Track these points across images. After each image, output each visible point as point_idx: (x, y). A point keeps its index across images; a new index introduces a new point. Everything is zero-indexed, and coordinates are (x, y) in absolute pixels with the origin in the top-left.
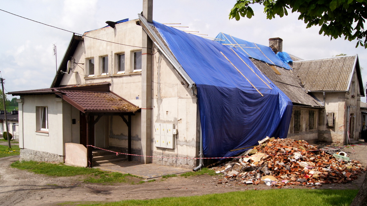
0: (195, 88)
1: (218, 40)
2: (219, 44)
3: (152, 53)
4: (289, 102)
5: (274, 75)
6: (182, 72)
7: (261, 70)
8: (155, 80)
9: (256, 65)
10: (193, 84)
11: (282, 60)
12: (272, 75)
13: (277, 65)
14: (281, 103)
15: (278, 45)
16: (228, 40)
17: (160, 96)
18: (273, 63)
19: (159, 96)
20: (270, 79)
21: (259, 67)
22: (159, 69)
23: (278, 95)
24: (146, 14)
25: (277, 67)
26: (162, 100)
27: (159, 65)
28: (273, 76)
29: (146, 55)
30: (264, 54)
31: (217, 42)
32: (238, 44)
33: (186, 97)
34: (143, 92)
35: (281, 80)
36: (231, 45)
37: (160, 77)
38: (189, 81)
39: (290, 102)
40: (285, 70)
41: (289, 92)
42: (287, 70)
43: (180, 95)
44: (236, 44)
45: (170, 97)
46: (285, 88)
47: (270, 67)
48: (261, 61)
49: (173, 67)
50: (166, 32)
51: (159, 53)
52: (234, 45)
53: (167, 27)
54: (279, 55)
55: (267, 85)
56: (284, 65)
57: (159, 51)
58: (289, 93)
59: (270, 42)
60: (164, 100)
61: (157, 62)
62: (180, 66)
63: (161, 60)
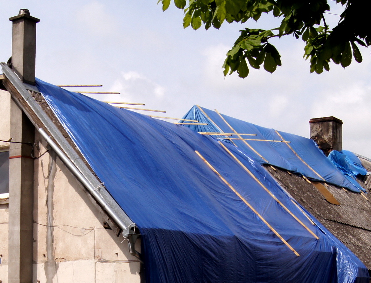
0: (136, 237)
1: (190, 122)
2: (192, 132)
3: (33, 155)
4: (361, 270)
5: (324, 206)
6: (106, 200)
7: (292, 193)
8: (41, 219)
9: (281, 181)
10: (132, 229)
11: (343, 169)
12: (318, 206)
13: (331, 181)
14: (342, 271)
15: (331, 133)
16: (213, 123)
17: (53, 257)
18: (320, 177)
19: (50, 257)
20: (314, 215)
21: (287, 187)
22: (50, 193)
23: (335, 252)
24: (19, 63)
25: (331, 187)
26: (56, 267)
27: (51, 183)
28: (322, 207)
29: (19, 160)
30: (300, 155)
31: (187, 128)
32: (236, 133)
33: (115, 258)
34: (11, 247)
35: (340, 217)
36: (221, 135)
37: (52, 212)
38: (122, 220)
39: (363, 270)
40: (350, 193)
41: (360, 245)
42: (353, 194)
43: (100, 255)
44: (233, 132)
45: (76, 260)
46: (351, 237)
47: (314, 186)
48: (291, 172)
49: (83, 187)
50: (66, 105)
51: (51, 154)
52: (227, 135)
53: (68, 94)
54: (333, 157)
55: (308, 229)
56: (346, 182)
57: (50, 150)
58: (360, 248)
59: (312, 128)
60: (62, 266)
61: (46, 176)
62: (100, 185)
63: (56, 170)
